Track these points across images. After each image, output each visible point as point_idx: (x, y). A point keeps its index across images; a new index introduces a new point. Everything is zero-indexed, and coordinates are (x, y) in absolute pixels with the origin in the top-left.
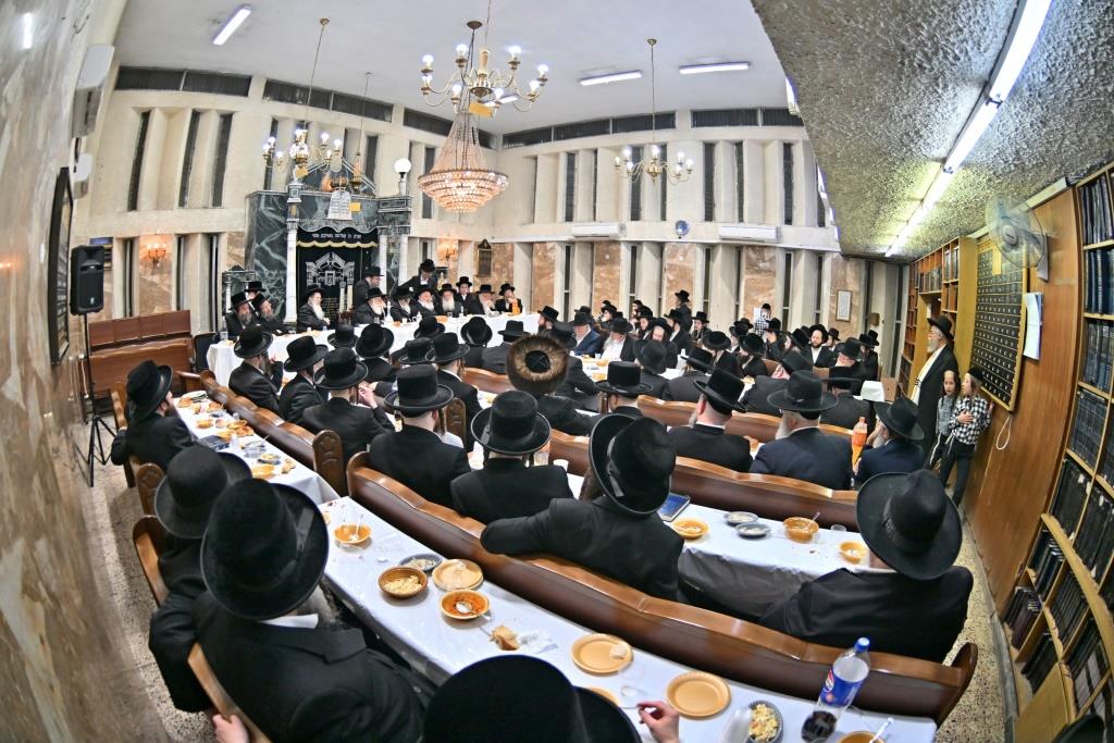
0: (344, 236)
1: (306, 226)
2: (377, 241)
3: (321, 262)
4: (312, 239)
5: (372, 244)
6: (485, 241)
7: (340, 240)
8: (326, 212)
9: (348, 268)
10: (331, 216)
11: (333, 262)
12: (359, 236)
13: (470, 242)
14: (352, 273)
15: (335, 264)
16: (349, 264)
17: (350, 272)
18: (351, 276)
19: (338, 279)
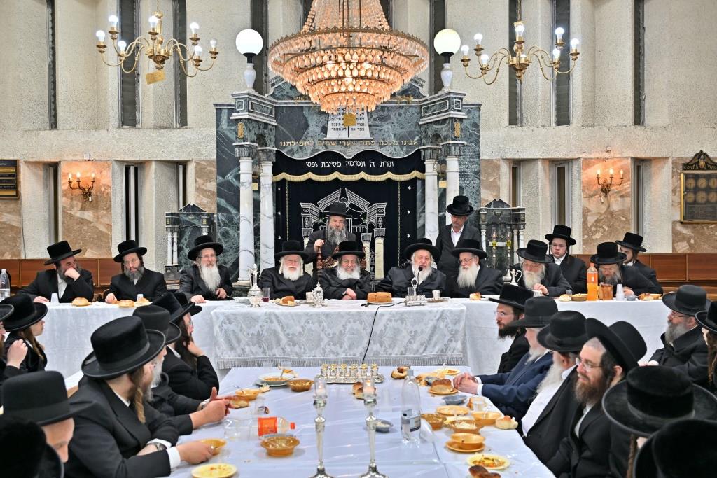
0: (363, 164)
1: (291, 151)
2: (423, 170)
3: (324, 203)
4: (307, 170)
5: (415, 174)
6: (701, 155)
7: (356, 170)
8: (325, 130)
9: (375, 213)
10: (331, 135)
11: (347, 204)
12: (390, 164)
13: (667, 158)
14: (383, 220)
15: (352, 205)
16: (377, 206)
17: (378, 218)
18: (380, 224)
19: (358, 228)
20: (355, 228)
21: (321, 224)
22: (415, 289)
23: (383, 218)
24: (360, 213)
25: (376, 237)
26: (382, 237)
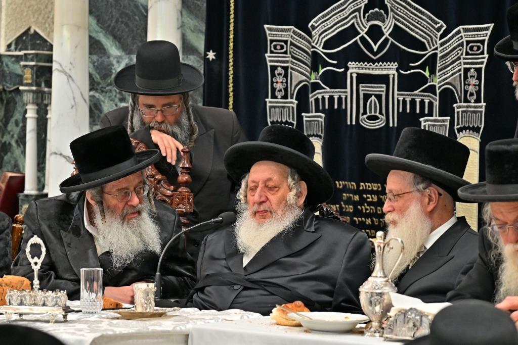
9: (460, 55)
14: (479, 78)
15: (397, 32)
16: (464, 33)
17: (467, 70)
18: (471, 89)
19: (413, 102)
20: (404, 101)
21: (316, 86)
22: (36, 269)
23: (478, 70)
24: (418, 57)
25: (460, 130)
26: (476, 130)
